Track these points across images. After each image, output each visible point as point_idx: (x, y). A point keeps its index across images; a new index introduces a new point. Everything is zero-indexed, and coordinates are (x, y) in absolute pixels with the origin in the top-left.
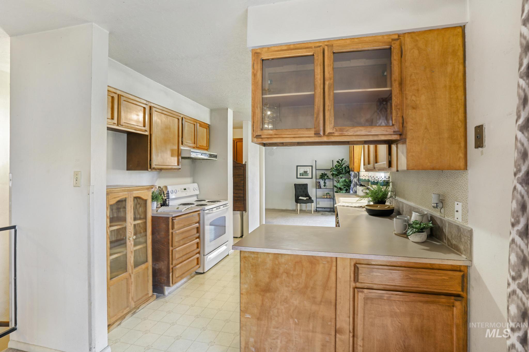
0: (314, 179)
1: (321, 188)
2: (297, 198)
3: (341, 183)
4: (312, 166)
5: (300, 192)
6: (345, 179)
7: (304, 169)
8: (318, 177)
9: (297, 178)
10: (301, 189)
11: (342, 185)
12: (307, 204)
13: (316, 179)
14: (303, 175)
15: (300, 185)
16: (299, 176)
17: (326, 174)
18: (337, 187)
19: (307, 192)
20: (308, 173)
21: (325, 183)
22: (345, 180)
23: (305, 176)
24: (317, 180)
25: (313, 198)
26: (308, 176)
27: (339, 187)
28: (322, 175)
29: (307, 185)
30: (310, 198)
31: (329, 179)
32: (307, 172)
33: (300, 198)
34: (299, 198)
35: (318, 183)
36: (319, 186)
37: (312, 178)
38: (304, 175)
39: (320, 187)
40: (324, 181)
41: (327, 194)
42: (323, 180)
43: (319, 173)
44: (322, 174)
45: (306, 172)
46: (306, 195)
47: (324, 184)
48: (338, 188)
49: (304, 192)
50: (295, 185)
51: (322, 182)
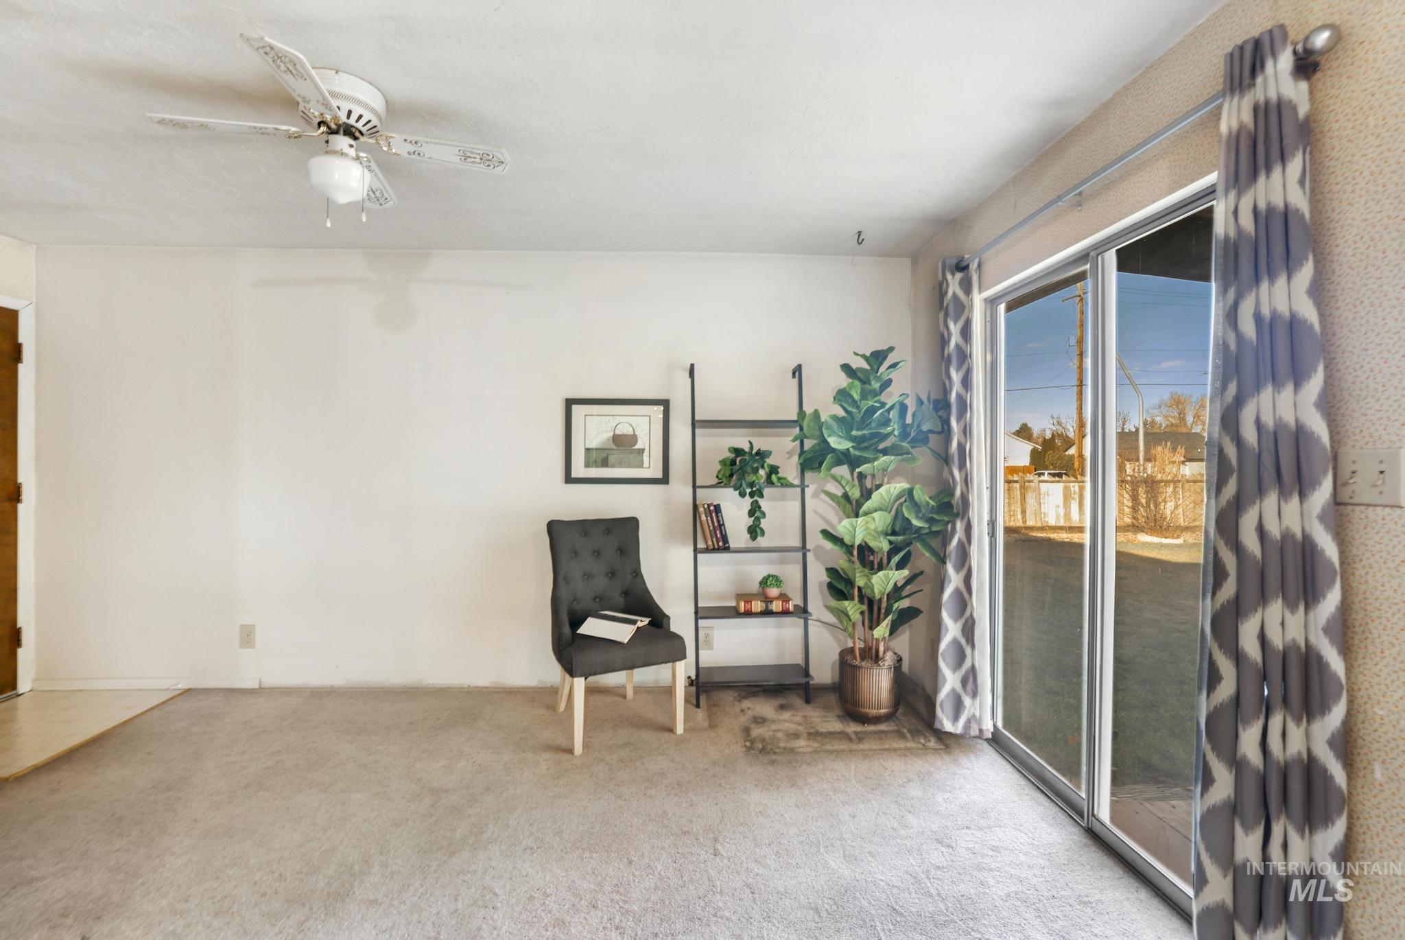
0: (680, 491)
1: (726, 549)
2: (567, 630)
3: (876, 515)
4: (665, 404)
5: (587, 576)
6: (906, 485)
7: (613, 422)
8: (707, 474)
9: (569, 479)
10: (597, 554)
11: (880, 529)
12: (636, 671)
13: (694, 487)
14: (605, 463)
15: (585, 527)
16: (579, 470)
17: (762, 455)
18: (847, 540)
19: (637, 573)
20: (638, 446)
21: (755, 511)
22: (910, 492)
23: (621, 464)
24: (698, 490)
25: (681, 621)
26: (641, 465)
27: (857, 543)
28: (733, 463)
29: (630, 525)
30: (659, 620)
31: (785, 484)
32: (634, 438)
33: (592, 627)
34: (583, 630)
35: (708, 512)
36: (713, 534)
37: (665, 480)
38: (612, 459)
39: (721, 544)
40: (748, 500)
41: (764, 582)
42: (742, 495)
43: (717, 446)
44: (738, 451)
45: (624, 444)
46: (626, 593)
47: (751, 521)
48: (849, 549)
49: (612, 574)
50: (555, 529)
51: (734, 509)
